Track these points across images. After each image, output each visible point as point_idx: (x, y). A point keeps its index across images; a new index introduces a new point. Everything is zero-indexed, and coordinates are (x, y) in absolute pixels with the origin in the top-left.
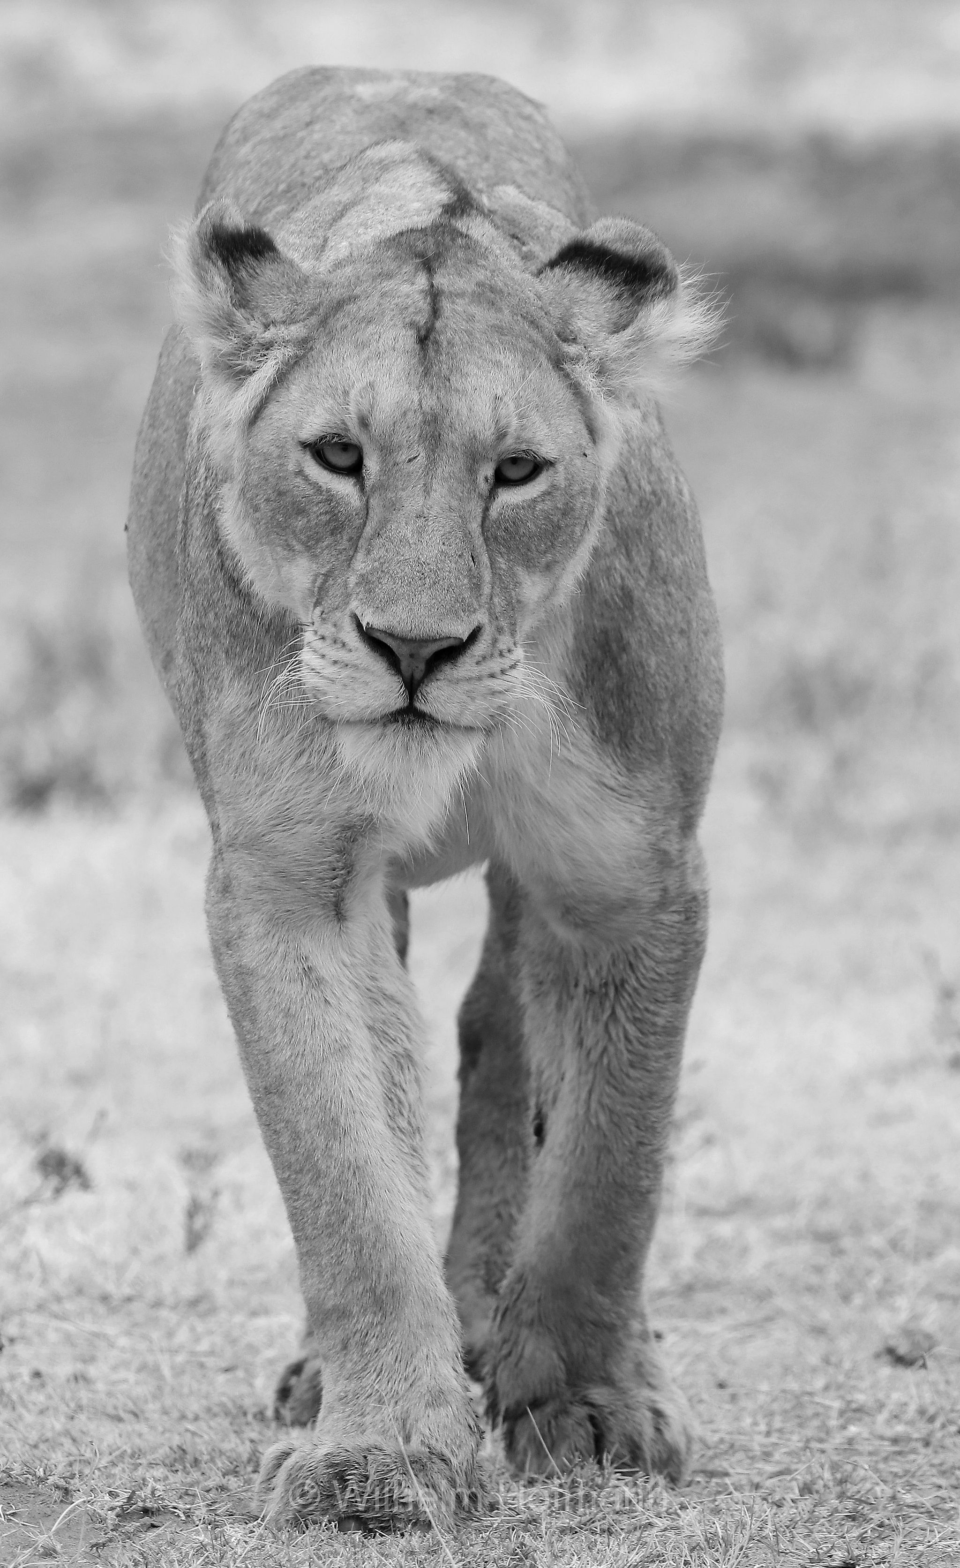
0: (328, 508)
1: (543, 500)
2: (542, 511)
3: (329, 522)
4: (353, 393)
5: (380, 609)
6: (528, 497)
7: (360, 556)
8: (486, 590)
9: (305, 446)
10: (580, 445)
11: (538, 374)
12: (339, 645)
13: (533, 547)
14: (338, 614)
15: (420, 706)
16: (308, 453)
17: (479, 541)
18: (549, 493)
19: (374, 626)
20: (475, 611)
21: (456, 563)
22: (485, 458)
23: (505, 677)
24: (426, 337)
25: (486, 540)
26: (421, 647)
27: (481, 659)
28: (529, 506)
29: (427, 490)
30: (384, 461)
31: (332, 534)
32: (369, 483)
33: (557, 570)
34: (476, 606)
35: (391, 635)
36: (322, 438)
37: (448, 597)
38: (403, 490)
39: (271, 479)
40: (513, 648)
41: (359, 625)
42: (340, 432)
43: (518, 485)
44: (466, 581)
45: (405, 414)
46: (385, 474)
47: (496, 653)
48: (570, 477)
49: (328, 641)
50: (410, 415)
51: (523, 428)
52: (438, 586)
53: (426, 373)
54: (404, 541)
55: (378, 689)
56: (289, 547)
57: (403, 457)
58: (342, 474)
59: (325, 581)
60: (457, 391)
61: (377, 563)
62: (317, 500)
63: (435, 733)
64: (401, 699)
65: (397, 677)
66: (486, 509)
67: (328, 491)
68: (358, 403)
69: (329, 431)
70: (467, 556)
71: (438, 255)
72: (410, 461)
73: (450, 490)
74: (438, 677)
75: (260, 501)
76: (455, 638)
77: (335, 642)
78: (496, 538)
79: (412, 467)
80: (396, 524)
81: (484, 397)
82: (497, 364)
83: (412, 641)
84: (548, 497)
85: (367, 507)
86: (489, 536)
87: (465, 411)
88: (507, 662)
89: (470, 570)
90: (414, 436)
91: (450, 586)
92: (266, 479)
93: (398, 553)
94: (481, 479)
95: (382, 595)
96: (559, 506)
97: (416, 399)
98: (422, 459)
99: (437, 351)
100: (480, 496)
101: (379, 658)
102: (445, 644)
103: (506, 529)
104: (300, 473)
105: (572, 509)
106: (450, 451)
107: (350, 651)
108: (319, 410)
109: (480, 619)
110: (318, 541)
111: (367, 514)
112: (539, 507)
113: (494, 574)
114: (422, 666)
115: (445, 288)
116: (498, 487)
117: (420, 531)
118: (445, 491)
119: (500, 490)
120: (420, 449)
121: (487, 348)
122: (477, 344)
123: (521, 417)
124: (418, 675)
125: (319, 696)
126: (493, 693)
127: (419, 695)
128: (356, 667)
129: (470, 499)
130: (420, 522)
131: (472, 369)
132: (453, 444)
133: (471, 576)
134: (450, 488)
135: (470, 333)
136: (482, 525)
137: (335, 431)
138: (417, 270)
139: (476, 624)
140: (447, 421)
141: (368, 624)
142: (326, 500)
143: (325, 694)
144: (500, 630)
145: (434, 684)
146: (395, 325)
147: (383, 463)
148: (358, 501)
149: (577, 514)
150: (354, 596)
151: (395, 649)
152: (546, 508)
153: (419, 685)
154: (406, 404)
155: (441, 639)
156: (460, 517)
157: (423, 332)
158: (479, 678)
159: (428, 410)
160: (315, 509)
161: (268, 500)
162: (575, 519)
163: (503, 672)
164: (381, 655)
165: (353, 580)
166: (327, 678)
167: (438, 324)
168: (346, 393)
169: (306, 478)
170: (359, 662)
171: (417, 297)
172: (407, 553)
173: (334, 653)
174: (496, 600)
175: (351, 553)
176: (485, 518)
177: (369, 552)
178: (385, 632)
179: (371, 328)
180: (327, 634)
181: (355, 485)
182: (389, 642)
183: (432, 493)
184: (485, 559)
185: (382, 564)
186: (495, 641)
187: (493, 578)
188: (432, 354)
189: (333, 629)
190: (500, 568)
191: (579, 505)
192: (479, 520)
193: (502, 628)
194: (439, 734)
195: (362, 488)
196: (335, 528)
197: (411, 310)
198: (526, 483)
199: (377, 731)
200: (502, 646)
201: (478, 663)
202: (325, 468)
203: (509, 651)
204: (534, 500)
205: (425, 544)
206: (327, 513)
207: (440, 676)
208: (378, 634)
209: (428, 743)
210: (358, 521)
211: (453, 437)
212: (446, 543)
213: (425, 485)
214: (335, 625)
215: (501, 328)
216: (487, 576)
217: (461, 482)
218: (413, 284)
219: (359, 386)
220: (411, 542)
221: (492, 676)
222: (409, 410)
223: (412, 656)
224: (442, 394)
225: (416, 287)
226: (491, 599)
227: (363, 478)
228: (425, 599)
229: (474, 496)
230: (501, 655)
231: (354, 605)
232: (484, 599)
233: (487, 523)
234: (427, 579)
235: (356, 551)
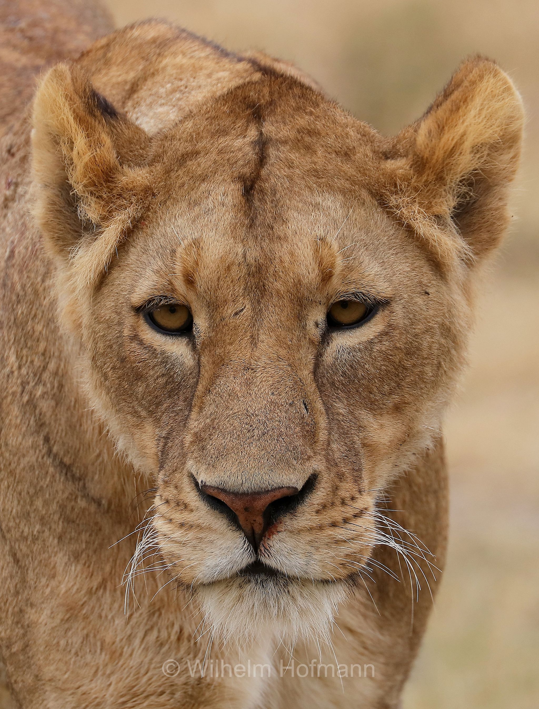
0: (164, 371)
1: (381, 341)
2: (380, 351)
3: (167, 383)
4: (180, 251)
5: (212, 466)
6: (364, 339)
7: (194, 415)
8: (322, 436)
9: (138, 310)
10: (420, 283)
11: (362, 212)
12: (182, 507)
13: (375, 390)
14: (177, 475)
15: (266, 560)
16: (141, 317)
17: (311, 388)
18: (386, 334)
19: (207, 484)
20: (309, 458)
21: (286, 412)
22: (313, 302)
23: (348, 526)
24: (252, 187)
25: (320, 387)
26: (254, 500)
27: (320, 507)
28: (366, 348)
29: (254, 341)
30: (211, 317)
31: (170, 396)
32: (198, 341)
33: (409, 411)
34: (310, 452)
35: (224, 491)
36: (150, 301)
37: (278, 447)
38: (231, 344)
39: (114, 346)
40: (357, 495)
41: (197, 484)
42: (167, 294)
43: (353, 328)
44: (298, 429)
45: (228, 268)
46: (213, 330)
47: (338, 502)
48: (411, 316)
49: (173, 505)
50: (235, 269)
51: (349, 269)
52: (267, 437)
53: (251, 226)
54: (232, 395)
55: (223, 546)
56: (135, 413)
57: (229, 311)
58: (175, 335)
59: (166, 444)
60: (279, 238)
61: (208, 420)
62: (152, 364)
63: (290, 589)
64: (246, 555)
65: (238, 533)
66: (319, 356)
67: (163, 353)
68: (184, 261)
69: (157, 293)
70: (299, 404)
71: (271, 103)
72: (236, 314)
73: (278, 339)
74: (279, 529)
75: (107, 369)
76: (288, 488)
77: (178, 505)
78: (333, 384)
79: (239, 320)
80: (224, 379)
81: (305, 240)
82: (317, 206)
83: (245, 494)
84: (385, 338)
85: (199, 364)
86: (325, 381)
87: (287, 258)
88: (349, 511)
89: (303, 418)
90: (240, 290)
91: (280, 435)
92: (111, 347)
93: (227, 408)
94: (310, 325)
95: (212, 452)
96: (398, 345)
97: (240, 250)
98: (247, 312)
99: (262, 200)
100: (311, 342)
101: (219, 516)
102: (278, 495)
103: (344, 373)
104: (135, 338)
105: (418, 349)
106: (275, 299)
107: (192, 511)
108: (149, 273)
109: (315, 467)
110: (158, 405)
111: (199, 371)
112: (377, 348)
113: (331, 420)
114: (260, 520)
115: (273, 135)
116: (333, 332)
117: (248, 384)
118: (272, 341)
119: (334, 335)
120: (246, 302)
121: (306, 193)
122: (297, 189)
123: (346, 256)
124: (258, 530)
125: (173, 559)
126: (337, 542)
127: (262, 549)
128: (199, 527)
129: (299, 347)
130: (248, 374)
131: (292, 214)
132: (278, 292)
133: (303, 424)
134: (278, 337)
135: (290, 178)
136: (315, 372)
137: (161, 293)
138: (248, 122)
139: (311, 471)
140: (271, 270)
141: (202, 482)
142: (162, 362)
143: (179, 558)
144: (341, 477)
145: (276, 537)
146: (224, 180)
147: (211, 319)
148: (192, 360)
149: (425, 353)
150: (190, 455)
151: (229, 504)
152: (383, 349)
153: (261, 540)
154: (231, 257)
155: (274, 490)
156: (290, 365)
157: (248, 183)
158: (321, 528)
159: (253, 261)
160: (151, 373)
161: (114, 368)
162: (424, 359)
163: (346, 521)
164: (221, 512)
165: (189, 438)
166: (176, 542)
167: (264, 172)
168: (174, 252)
169: (141, 343)
170: (200, 521)
171: (248, 149)
172: (236, 406)
173: (179, 517)
174: (334, 446)
175: (187, 413)
176: (317, 365)
177: (201, 409)
178: (218, 488)
179: (204, 186)
180: (170, 497)
181: (188, 344)
182: (222, 497)
183: (260, 345)
184: (319, 405)
185: (213, 420)
186: (335, 489)
187: (329, 423)
188: (257, 203)
189: (175, 492)
190: (338, 414)
191: (425, 344)
192: (311, 367)
193: (343, 474)
194: (294, 589)
195: (194, 348)
196: (172, 390)
197: (241, 163)
198: (362, 325)
199: (234, 593)
200: (343, 493)
201: (318, 512)
202: (158, 332)
203: (353, 498)
204: (371, 342)
205: (253, 396)
206: (163, 375)
207: (281, 527)
208: (212, 491)
209: (284, 600)
210: (191, 381)
211: (278, 285)
212: (275, 393)
213: (252, 336)
214: (176, 487)
215: (316, 170)
216: (323, 422)
217: (289, 330)
218: (245, 137)
219: (184, 244)
220: (240, 395)
221: (334, 525)
222: (233, 264)
223: (246, 509)
224: (264, 245)
225: (247, 139)
226: (329, 444)
227: (194, 336)
228: (254, 450)
229: (305, 343)
230: (343, 503)
231: (190, 465)
232: (319, 447)
233: (321, 370)
234: (256, 431)
235: (190, 411)
